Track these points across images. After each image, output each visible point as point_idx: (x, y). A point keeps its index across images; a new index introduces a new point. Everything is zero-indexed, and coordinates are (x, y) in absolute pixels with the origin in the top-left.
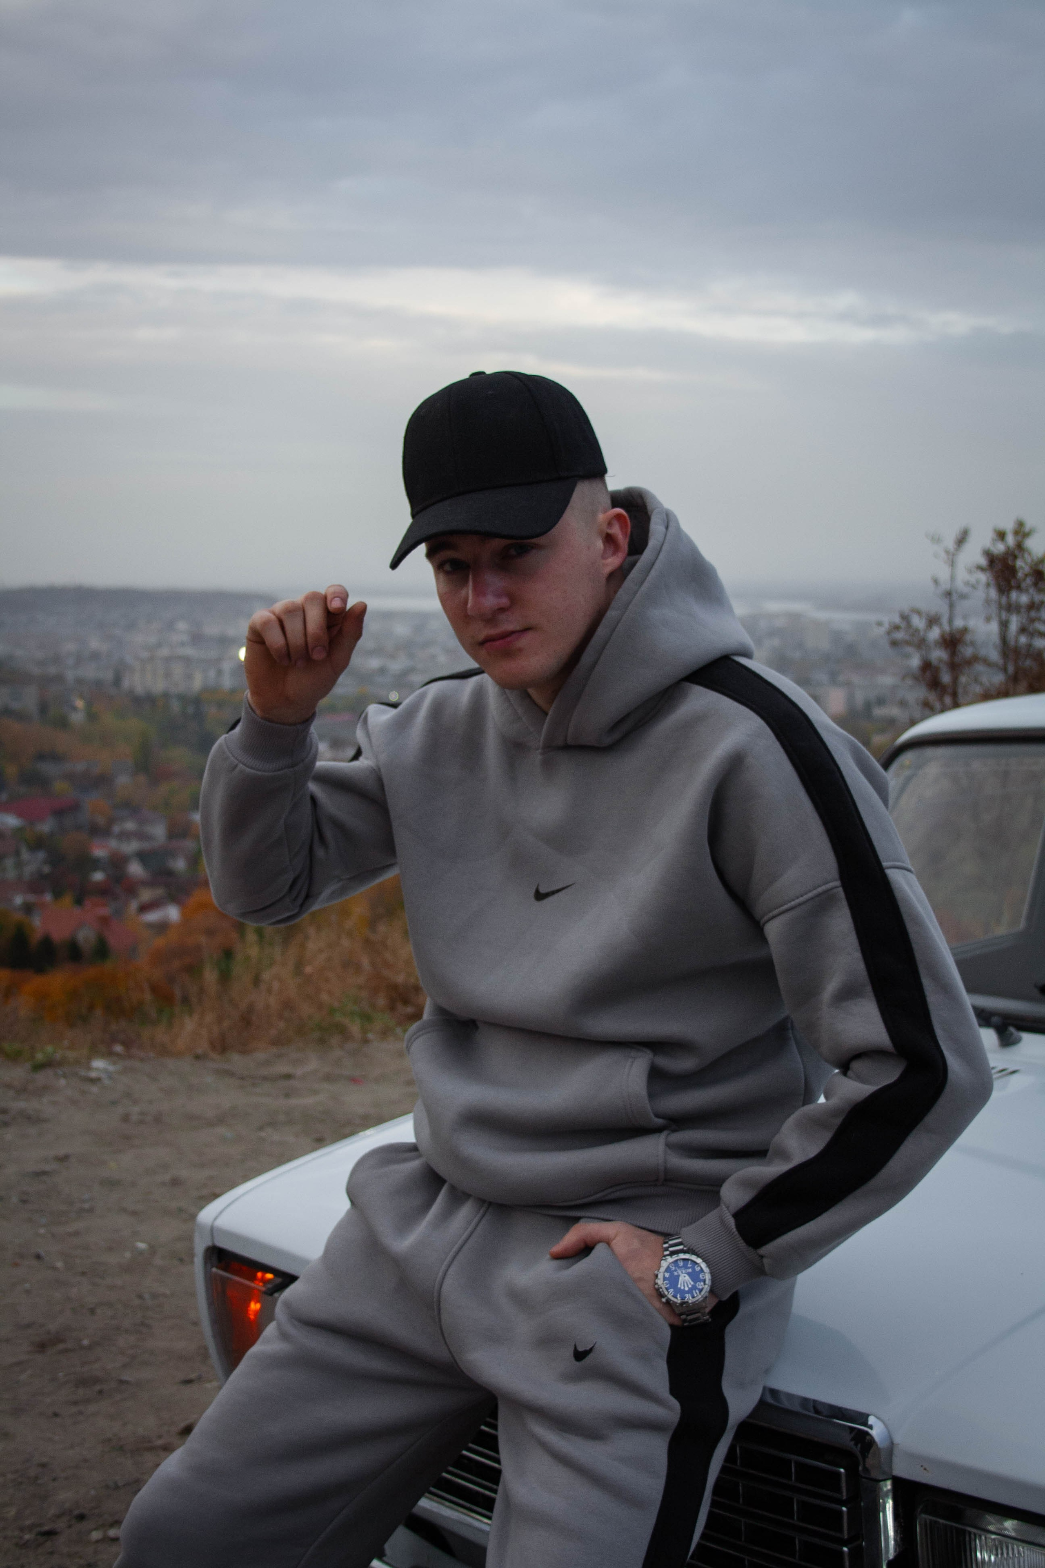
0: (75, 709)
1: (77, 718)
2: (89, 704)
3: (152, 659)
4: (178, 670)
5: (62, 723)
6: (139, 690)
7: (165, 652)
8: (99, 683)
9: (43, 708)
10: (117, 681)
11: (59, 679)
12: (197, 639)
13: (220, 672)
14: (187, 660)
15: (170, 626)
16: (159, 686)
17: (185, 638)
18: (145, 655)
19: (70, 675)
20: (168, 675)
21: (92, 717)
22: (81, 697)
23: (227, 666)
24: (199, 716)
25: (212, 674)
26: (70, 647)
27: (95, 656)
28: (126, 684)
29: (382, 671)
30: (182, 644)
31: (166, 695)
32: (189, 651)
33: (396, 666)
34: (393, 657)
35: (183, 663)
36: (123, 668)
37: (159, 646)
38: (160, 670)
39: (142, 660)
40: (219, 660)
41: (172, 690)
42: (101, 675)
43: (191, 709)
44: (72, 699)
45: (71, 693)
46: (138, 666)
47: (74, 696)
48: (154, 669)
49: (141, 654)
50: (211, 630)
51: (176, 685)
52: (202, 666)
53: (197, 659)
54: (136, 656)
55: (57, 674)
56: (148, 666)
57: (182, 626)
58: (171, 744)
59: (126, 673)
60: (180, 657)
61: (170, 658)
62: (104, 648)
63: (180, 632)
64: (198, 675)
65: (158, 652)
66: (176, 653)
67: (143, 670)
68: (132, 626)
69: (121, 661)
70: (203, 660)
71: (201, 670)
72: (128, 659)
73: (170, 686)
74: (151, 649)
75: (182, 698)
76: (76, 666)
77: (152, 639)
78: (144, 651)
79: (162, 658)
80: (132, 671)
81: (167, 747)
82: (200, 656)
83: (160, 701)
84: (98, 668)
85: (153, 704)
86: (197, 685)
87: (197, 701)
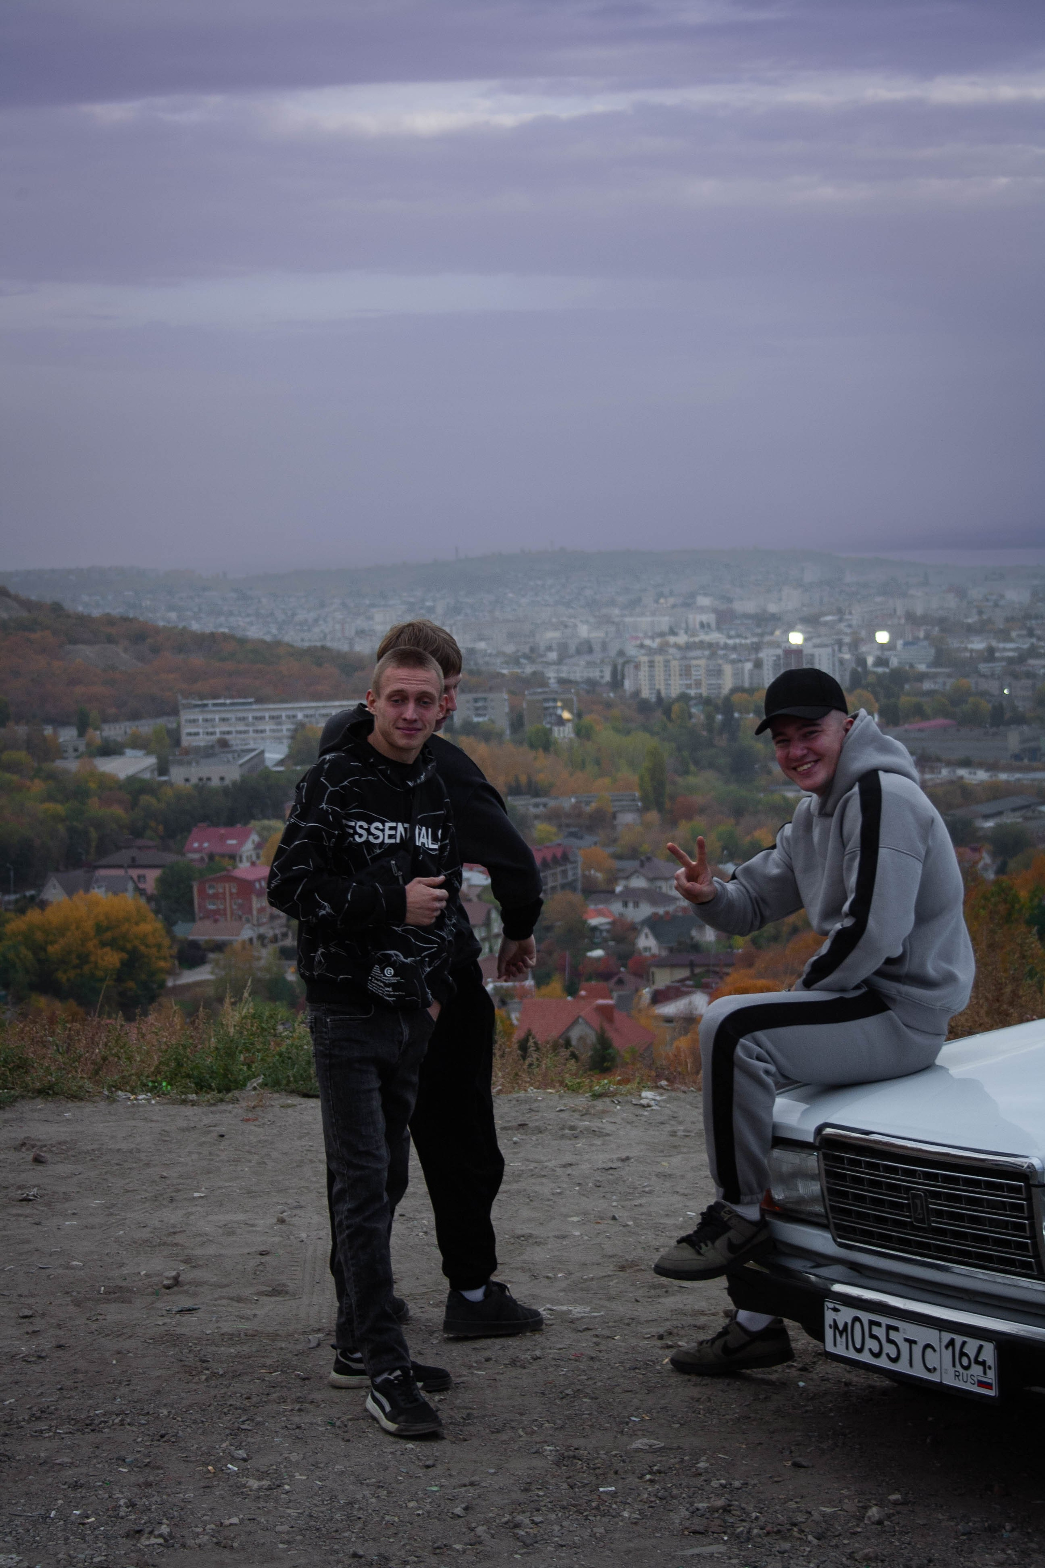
0: (561, 722)
1: (564, 734)
2: (579, 715)
3: (662, 649)
4: (700, 663)
5: (544, 743)
6: (647, 693)
7: (682, 639)
8: (592, 684)
9: (517, 723)
10: (617, 682)
11: (538, 680)
12: (726, 618)
13: (758, 664)
14: (711, 649)
15: (688, 603)
16: (674, 687)
17: (709, 618)
18: (655, 644)
19: (551, 674)
20: (686, 671)
21: (582, 732)
22: (567, 706)
24: (731, 727)
25: (749, 666)
26: (552, 635)
27: (587, 648)
28: (628, 685)
29: (990, 655)
30: (705, 627)
31: (684, 698)
32: (714, 636)
33: (1008, 649)
34: (1005, 635)
35: (707, 653)
36: (624, 664)
37: (673, 632)
38: (675, 664)
39: (650, 651)
40: (757, 647)
41: (692, 692)
42: (594, 674)
43: (719, 717)
44: (555, 708)
45: (555, 700)
46: (645, 659)
47: (559, 704)
48: (667, 662)
49: (647, 642)
50: (747, 606)
51: (698, 684)
52: (734, 656)
53: (726, 647)
54: (642, 646)
55: (534, 673)
56: (659, 659)
57: (704, 601)
58: (692, 768)
59: (629, 670)
60: (701, 645)
61: (689, 647)
62: (597, 635)
63: (702, 609)
64: (728, 669)
65: (672, 639)
66: (697, 639)
67: (651, 664)
68: (634, 604)
69: (621, 653)
70: (734, 648)
71: (733, 662)
72: (631, 651)
73: (689, 686)
74: (662, 635)
75: (707, 702)
76: (560, 661)
77: (664, 622)
78: (652, 638)
79: (677, 646)
80: (637, 667)
81: (687, 772)
82: (731, 642)
83: (676, 708)
84: (589, 664)
85: (667, 712)
86: (728, 683)
87: (727, 706)
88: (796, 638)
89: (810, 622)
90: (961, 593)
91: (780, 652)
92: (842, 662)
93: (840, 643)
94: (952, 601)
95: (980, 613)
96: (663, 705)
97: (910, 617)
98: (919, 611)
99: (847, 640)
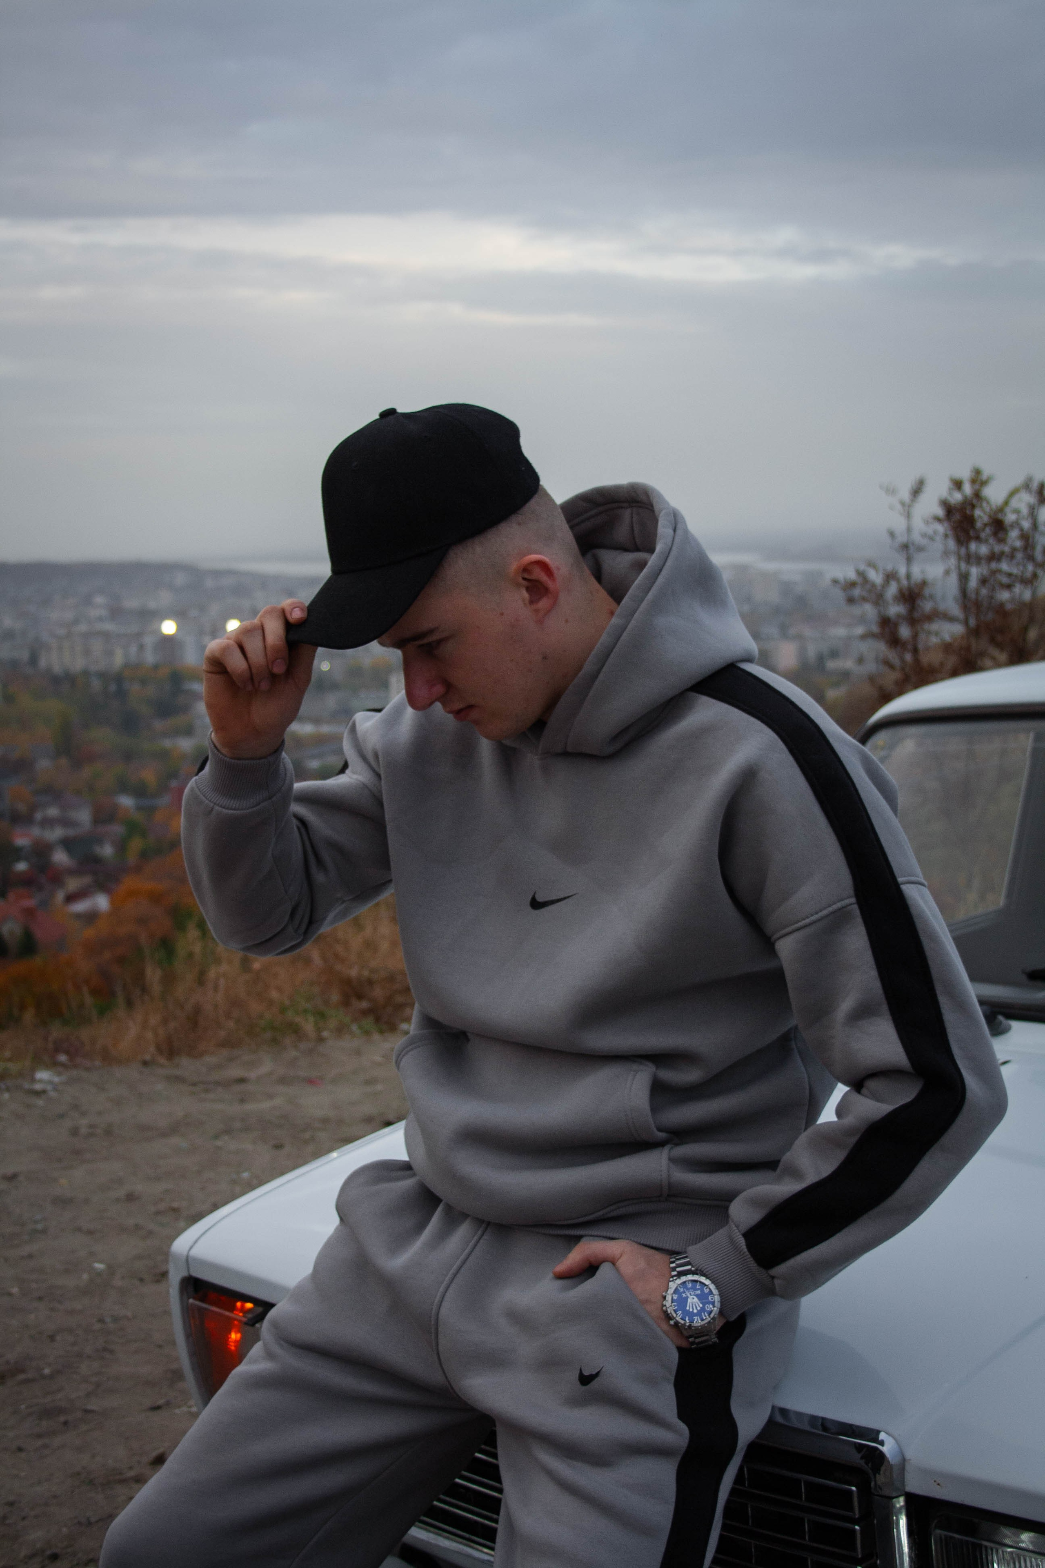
2: (5, 686)
3: (69, 635)
4: (97, 646)
6: (57, 669)
7: (83, 628)
8: (15, 663)
10: (34, 660)
12: (116, 612)
13: (141, 647)
14: (106, 636)
15: (88, 600)
16: (78, 664)
17: (103, 612)
18: (62, 632)
20: (87, 652)
21: (8, 700)
23: (149, 641)
24: (121, 694)
25: (133, 649)
27: (9, 635)
28: (43, 663)
30: (100, 619)
31: (86, 673)
32: (108, 626)
35: (102, 639)
36: (39, 647)
37: (76, 621)
38: (78, 648)
39: (59, 638)
40: (139, 635)
41: (92, 668)
42: (16, 655)
43: (113, 688)
46: (54, 644)
48: (72, 646)
49: (57, 631)
50: (131, 603)
51: (96, 662)
52: (123, 642)
53: (117, 634)
54: (52, 634)
56: (66, 644)
57: (99, 600)
58: (93, 724)
59: (43, 652)
60: (98, 633)
61: (88, 635)
62: (18, 626)
63: (98, 606)
64: (118, 651)
65: (75, 629)
66: (95, 629)
67: (60, 647)
68: (47, 602)
69: (36, 639)
70: (123, 635)
71: (122, 646)
72: (44, 637)
73: (89, 664)
74: (68, 625)
75: (102, 675)
77: (69, 615)
78: (60, 628)
79: (79, 634)
80: (49, 649)
81: (89, 728)
82: (121, 631)
83: (79, 680)
84: (12, 647)
85: (73, 683)
86: (118, 660)
87: (119, 678)
88: (169, 627)
89: (178, 615)
91: (155, 638)
93: (201, 632)
96: (70, 678)
99: (207, 628)
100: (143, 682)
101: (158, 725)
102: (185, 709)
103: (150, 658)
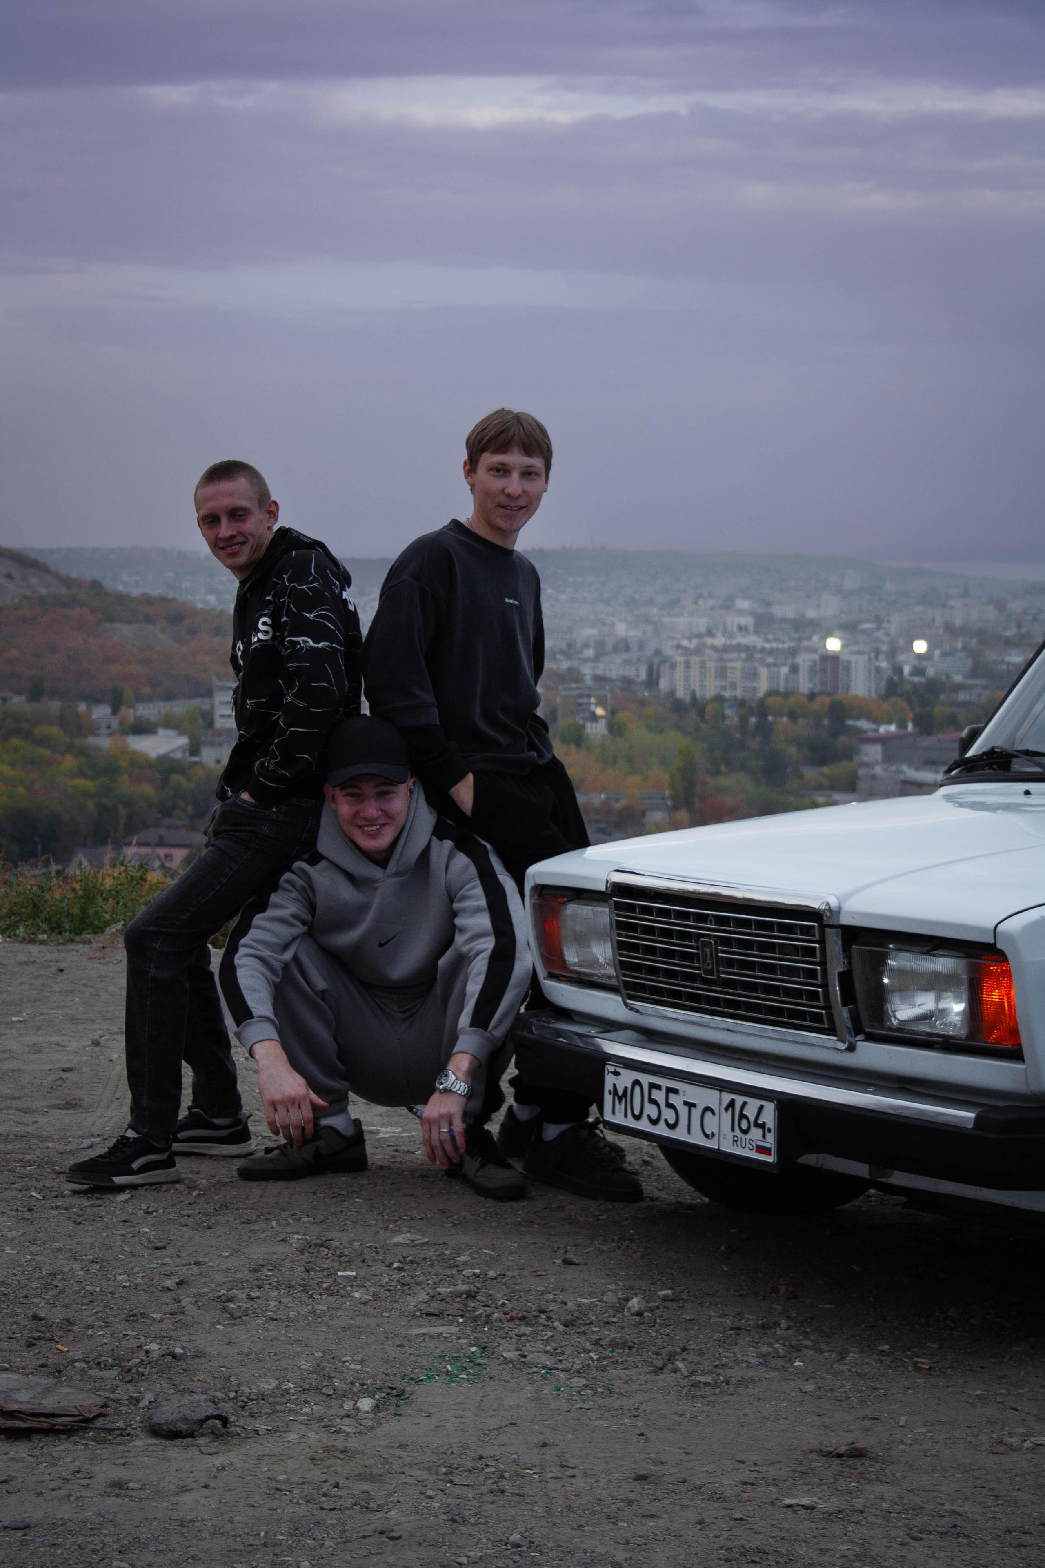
0: (594, 718)
1: (596, 730)
2: (612, 712)
3: (698, 651)
4: (736, 665)
5: (576, 738)
6: (682, 693)
7: (719, 641)
8: (627, 682)
10: (652, 681)
11: (574, 676)
12: (765, 622)
13: (794, 669)
14: (748, 652)
15: (728, 605)
16: (709, 688)
17: (748, 621)
18: (692, 644)
19: (587, 671)
20: (722, 673)
21: (615, 729)
22: (601, 702)
23: (804, 660)
24: (764, 730)
25: (785, 670)
26: (590, 632)
27: (623, 646)
28: (663, 684)
30: (743, 629)
31: (719, 699)
32: (751, 640)
35: (743, 655)
36: (661, 663)
37: (710, 634)
38: (711, 666)
39: (686, 651)
40: (794, 652)
41: (727, 694)
42: (630, 672)
43: (753, 720)
44: (589, 704)
45: (589, 696)
46: (680, 659)
47: (593, 700)
48: (703, 663)
49: (685, 643)
50: (785, 610)
51: (734, 686)
52: (770, 660)
53: (763, 650)
54: (679, 646)
55: (570, 670)
56: (695, 660)
57: (743, 604)
58: (723, 768)
59: (665, 669)
60: (739, 648)
61: (726, 649)
62: (634, 634)
63: (741, 612)
64: (764, 672)
65: (709, 641)
66: (734, 642)
67: (687, 664)
68: (674, 604)
69: (658, 653)
70: (771, 652)
71: (769, 666)
72: (668, 650)
73: (724, 688)
74: (699, 636)
75: (741, 704)
76: (596, 659)
77: (703, 623)
78: (690, 639)
79: (714, 648)
80: (673, 666)
81: (717, 773)
82: (768, 646)
83: (709, 709)
84: (626, 662)
85: (701, 713)
86: (763, 686)
87: (761, 709)
88: (834, 644)
89: (848, 629)
90: (1000, 605)
91: (816, 657)
92: (878, 670)
93: (877, 652)
94: (991, 614)
95: (1019, 626)
96: (697, 705)
97: (949, 628)
98: (958, 622)
99: (884, 648)
100: (793, 716)
101: (810, 773)
102: (849, 754)
103: (805, 685)
